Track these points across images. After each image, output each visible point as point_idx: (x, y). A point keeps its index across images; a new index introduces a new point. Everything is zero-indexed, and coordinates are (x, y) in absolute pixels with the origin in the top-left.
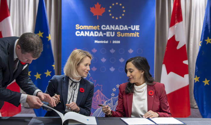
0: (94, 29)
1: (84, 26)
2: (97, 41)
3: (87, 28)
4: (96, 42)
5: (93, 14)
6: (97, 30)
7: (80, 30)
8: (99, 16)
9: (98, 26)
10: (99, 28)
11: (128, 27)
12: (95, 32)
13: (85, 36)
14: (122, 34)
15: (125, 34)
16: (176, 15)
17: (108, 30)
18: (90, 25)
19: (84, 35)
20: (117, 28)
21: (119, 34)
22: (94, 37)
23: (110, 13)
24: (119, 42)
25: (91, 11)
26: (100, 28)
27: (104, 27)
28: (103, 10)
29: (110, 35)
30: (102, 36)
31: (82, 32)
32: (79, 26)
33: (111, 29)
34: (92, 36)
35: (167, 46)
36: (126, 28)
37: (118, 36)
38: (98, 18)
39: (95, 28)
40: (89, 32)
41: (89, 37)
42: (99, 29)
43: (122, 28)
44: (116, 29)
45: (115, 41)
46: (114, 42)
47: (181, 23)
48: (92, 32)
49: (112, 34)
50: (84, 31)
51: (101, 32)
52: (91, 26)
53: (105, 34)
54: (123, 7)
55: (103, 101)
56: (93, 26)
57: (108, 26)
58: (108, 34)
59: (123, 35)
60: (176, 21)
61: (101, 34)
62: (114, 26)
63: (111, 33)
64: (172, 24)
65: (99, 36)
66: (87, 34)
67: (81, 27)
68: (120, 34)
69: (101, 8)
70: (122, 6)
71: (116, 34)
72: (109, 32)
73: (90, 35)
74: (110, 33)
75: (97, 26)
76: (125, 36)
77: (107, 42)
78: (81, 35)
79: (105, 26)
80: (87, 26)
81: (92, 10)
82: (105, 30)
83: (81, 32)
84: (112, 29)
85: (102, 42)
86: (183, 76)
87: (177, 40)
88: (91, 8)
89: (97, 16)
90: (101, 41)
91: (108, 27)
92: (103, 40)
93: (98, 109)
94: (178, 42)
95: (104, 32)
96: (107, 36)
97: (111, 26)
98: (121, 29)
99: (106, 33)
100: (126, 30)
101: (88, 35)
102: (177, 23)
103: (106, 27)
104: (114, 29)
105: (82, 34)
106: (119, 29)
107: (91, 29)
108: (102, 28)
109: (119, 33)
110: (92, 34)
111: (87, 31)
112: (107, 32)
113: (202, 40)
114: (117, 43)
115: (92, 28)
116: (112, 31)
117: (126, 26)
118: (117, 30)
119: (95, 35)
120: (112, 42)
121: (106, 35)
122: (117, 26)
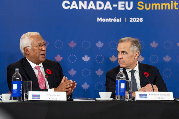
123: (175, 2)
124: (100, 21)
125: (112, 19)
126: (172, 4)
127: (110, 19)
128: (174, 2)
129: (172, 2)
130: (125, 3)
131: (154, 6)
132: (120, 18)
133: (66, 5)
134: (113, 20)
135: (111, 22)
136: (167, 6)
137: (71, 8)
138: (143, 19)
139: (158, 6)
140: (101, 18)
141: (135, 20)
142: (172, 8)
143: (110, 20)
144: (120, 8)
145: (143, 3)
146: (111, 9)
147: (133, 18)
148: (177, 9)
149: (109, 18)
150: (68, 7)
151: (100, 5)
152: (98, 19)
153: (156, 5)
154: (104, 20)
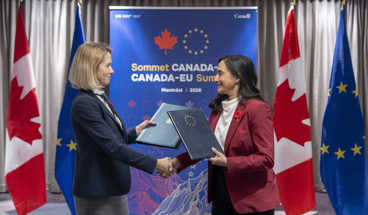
0: (160, 71)
1: (145, 66)
2: (165, 89)
3: (149, 68)
4: (163, 90)
5: (159, 47)
6: (165, 72)
7: (139, 73)
8: (168, 49)
9: (167, 66)
10: (168, 68)
11: (214, 67)
12: (162, 75)
13: (146, 82)
14: (204, 77)
15: (210, 77)
16: (289, 47)
17: (182, 72)
18: (154, 65)
19: (144, 80)
20: (197, 68)
21: (199, 78)
22: (161, 82)
23: (185, 45)
24: (200, 90)
25: (155, 42)
26: (170, 68)
27: (175, 67)
28: (175, 40)
29: (185, 79)
30: (174, 80)
31: (142, 75)
32: (137, 67)
33: (187, 70)
34: (157, 81)
35: (276, 97)
36: (210, 68)
37: (197, 80)
38: (166, 54)
39: (161, 68)
40: (152, 75)
41: (153, 82)
42: (167, 70)
43: (204, 67)
44: (194, 70)
45: (194, 89)
46: (192, 90)
47: (297, 60)
48: (157, 75)
49: (189, 78)
50: (144, 73)
51: (171, 75)
52: (156, 65)
53: (177, 78)
54: (206, 36)
55: (175, 185)
56: (158, 66)
57: (182, 65)
58: (182, 78)
59: (205, 79)
60: (290, 56)
61: (171, 78)
62: (191, 65)
63: (187, 75)
64: (284, 62)
65: (169, 81)
66: (149, 78)
67: (141, 68)
68: (202, 77)
69: (171, 37)
70: (204, 33)
71: (195, 78)
72: (184, 75)
73: (154, 80)
74: (185, 77)
75: (165, 65)
76: (210, 81)
77: (181, 90)
78: (140, 80)
79: (177, 65)
80: (150, 66)
81: (157, 40)
82: (178, 71)
83: (139, 75)
84: (189, 69)
85: (172, 90)
86: (303, 145)
87: (291, 86)
88: (155, 38)
89: (164, 49)
90: (171, 88)
91: (182, 68)
92: (175, 88)
93: (168, 197)
94: (294, 90)
95: (177, 74)
96: (181, 80)
97: (187, 65)
98: (202, 70)
99: (179, 76)
100: (211, 71)
101: (151, 80)
102: (291, 60)
103: (178, 67)
104: (191, 69)
105: (142, 78)
106: (199, 70)
107: (156, 70)
108: (173, 69)
109: (199, 76)
110: (157, 78)
111: (149, 73)
112: (181, 75)
113: (332, 87)
114: (197, 91)
115: (157, 68)
116: (189, 72)
117: (210, 65)
118: (196, 71)
119: (163, 80)
120: (189, 90)
121: (179, 79)
122: (197, 65)
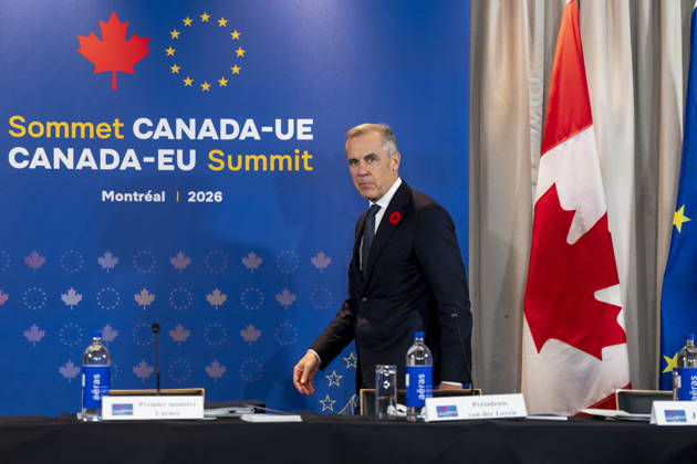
123: (306, 152)
124: (108, 201)
125: (141, 195)
126: (297, 157)
127: (135, 194)
128: (301, 154)
129: (297, 151)
130: (176, 153)
131: (252, 161)
132: (163, 193)
133: (19, 158)
134: (143, 198)
135: (138, 202)
136: (285, 161)
137: (33, 166)
138: (223, 196)
139: (261, 161)
140: (112, 193)
141: (201, 197)
142: (297, 168)
143: (136, 197)
144: (161, 167)
145: (222, 154)
146: (138, 168)
147: (196, 192)
148: (310, 169)
149: (132, 193)
150: (25, 164)
151: (110, 159)
152: (104, 193)
153: (256, 159)
154: (120, 197)
